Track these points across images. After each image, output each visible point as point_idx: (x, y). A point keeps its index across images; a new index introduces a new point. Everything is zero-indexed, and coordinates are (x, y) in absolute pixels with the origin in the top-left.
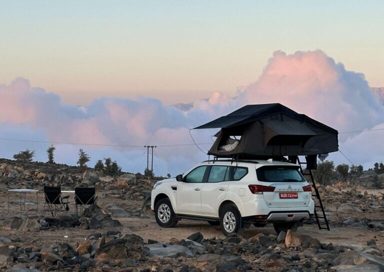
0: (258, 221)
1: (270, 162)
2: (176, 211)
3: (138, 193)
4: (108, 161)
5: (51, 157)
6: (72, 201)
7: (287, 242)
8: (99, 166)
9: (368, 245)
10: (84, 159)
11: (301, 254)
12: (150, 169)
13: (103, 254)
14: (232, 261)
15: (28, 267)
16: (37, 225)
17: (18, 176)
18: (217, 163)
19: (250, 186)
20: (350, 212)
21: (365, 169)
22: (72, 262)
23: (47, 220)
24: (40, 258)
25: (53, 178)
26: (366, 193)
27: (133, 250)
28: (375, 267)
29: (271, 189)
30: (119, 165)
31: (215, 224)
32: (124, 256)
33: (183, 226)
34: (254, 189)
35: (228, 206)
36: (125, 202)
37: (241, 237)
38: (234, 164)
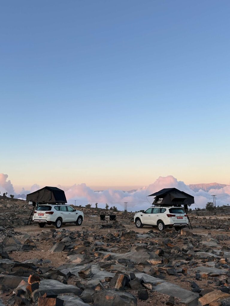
0: (170, 226)
1: (173, 207)
2: (142, 223)
3: (127, 217)
4: (114, 207)
5: (97, 206)
6: (109, 219)
7: (182, 233)
8: (111, 209)
9: (209, 234)
10: (107, 207)
11: (188, 237)
12: (126, 210)
13: (123, 237)
14: (167, 240)
15: (100, 241)
16: (99, 227)
17: (89, 212)
18: (155, 207)
19: (167, 215)
20: (196, 223)
21: (192, 210)
22: (113, 240)
23: (102, 225)
24: (103, 238)
25: (99, 212)
26: (198, 217)
27: (132, 236)
28: (215, 242)
29: (174, 216)
30: (117, 209)
31: (155, 227)
32: (130, 238)
33: (144, 228)
34: (168, 216)
35: (160, 221)
36: (123, 220)
37: (165, 232)
38: (161, 207)
